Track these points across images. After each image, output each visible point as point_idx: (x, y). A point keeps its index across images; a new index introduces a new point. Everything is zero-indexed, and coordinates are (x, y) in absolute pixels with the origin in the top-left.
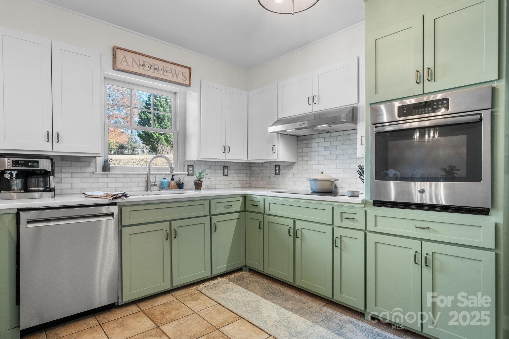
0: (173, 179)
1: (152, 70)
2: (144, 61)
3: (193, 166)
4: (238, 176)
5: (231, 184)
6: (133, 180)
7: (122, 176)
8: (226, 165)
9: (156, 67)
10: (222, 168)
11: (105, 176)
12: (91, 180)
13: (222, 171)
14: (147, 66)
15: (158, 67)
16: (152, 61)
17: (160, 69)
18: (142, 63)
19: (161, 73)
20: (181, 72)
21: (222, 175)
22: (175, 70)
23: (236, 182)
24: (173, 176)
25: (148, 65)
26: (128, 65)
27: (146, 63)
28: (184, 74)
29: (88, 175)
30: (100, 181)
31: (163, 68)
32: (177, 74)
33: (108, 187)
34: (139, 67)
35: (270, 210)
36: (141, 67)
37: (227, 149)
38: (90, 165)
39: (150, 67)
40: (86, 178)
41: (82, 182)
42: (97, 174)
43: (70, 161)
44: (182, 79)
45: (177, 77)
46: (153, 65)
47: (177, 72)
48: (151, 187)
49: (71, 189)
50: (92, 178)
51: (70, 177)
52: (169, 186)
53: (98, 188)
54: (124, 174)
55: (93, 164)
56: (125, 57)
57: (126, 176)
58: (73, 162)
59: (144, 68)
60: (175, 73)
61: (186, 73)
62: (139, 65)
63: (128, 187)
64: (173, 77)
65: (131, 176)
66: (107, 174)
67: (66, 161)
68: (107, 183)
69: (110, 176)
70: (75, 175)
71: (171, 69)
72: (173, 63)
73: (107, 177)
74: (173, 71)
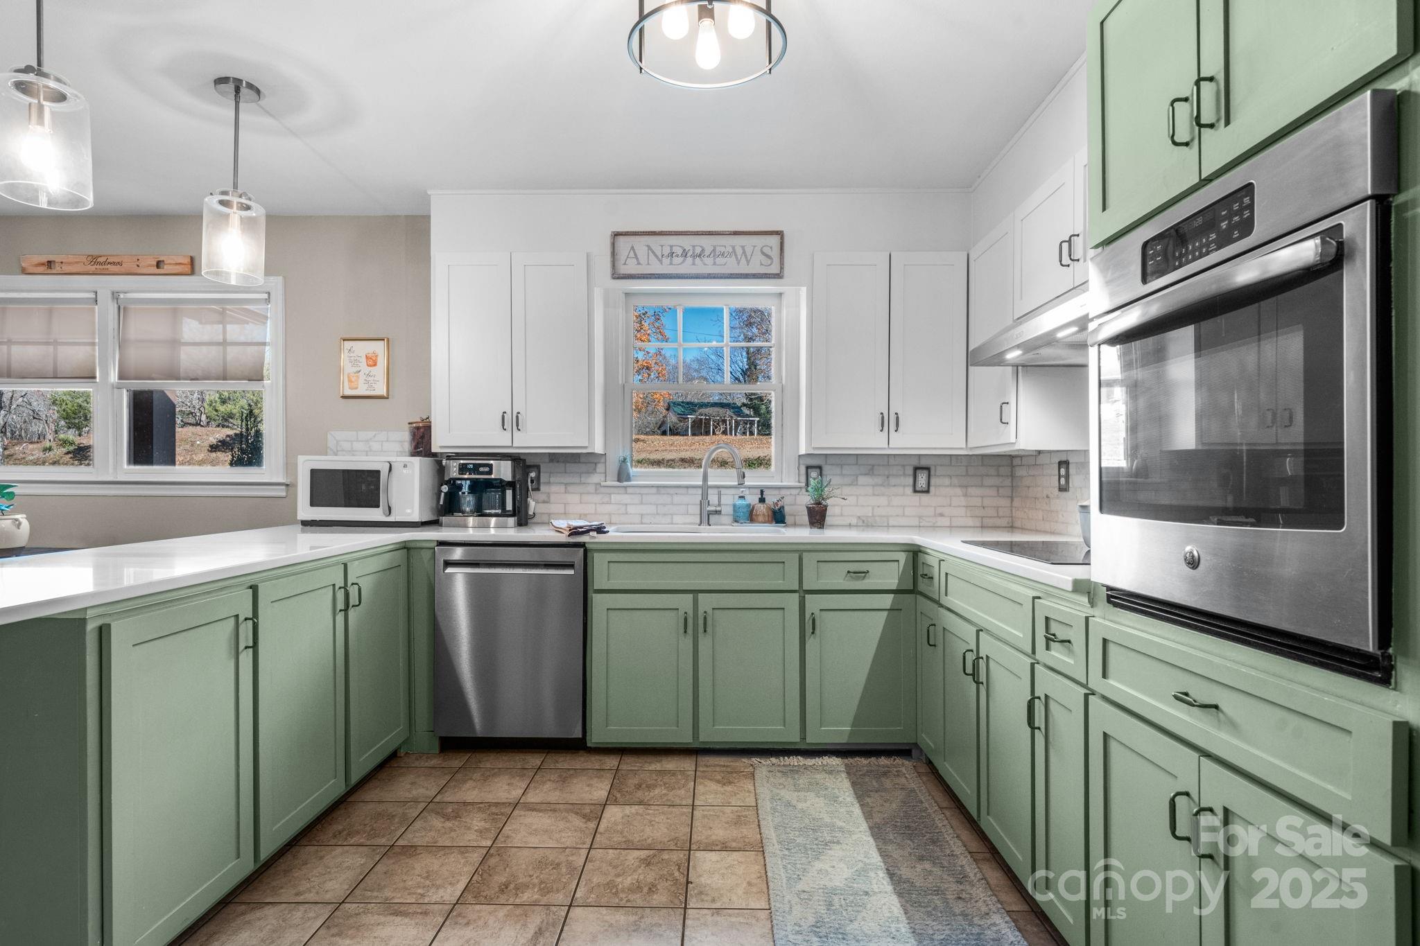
0: (762, 500)
1: (689, 260)
2: (671, 247)
3: (821, 467)
4: (965, 495)
5: (941, 515)
6: (677, 499)
7: (654, 490)
8: (924, 463)
9: (698, 250)
10: (910, 471)
11: (622, 490)
12: (597, 498)
13: (911, 480)
14: (677, 256)
15: (703, 250)
16: (686, 242)
17: (707, 253)
18: (667, 251)
19: (709, 261)
20: (758, 249)
21: (909, 490)
22: (743, 247)
23: (962, 511)
24: (762, 492)
25: (680, 251)
26: (639, 264)
27: (674, 249)
28: (766, 250)
29: (591, 488)
30: (613, 501)
31: (714, 250)
32: (749, 254)
33: (627, 514)
34: (661, 261)
35: (946, 595)
36: (666, 261)
37: (891, 422)
38: (595, 469)
39: (684, 254)
40: (589, 493)
41: (581, 503)
42: (607, 487)
43: (563, 462)
44: (761, 264)
45: (748, 262)
46: (691, 248)
47: (749, 250)
48: (708, 516)
49: (565, 514)
50: (598, 493)
51: (564, 491)
52: (751, 517)
53: (610, 514)
54: (658, 487)
55: (600, 468)
56: (632, 248)
57: (663, 491)
58: (568, 465)
59: (671, 260)
60: (744, 252)
61: (771, 248)
62: (660, 257)
63: (665, 515)
64: (738, 263)
65: (672, 491)
66: (626, 487)
67: (558, 462)
68: (626, 504)
69: (629, 490)
70: (570, 488)
71: (733, 248)
72: (736, 233)
73: (626, 493)
74: (739, 251)
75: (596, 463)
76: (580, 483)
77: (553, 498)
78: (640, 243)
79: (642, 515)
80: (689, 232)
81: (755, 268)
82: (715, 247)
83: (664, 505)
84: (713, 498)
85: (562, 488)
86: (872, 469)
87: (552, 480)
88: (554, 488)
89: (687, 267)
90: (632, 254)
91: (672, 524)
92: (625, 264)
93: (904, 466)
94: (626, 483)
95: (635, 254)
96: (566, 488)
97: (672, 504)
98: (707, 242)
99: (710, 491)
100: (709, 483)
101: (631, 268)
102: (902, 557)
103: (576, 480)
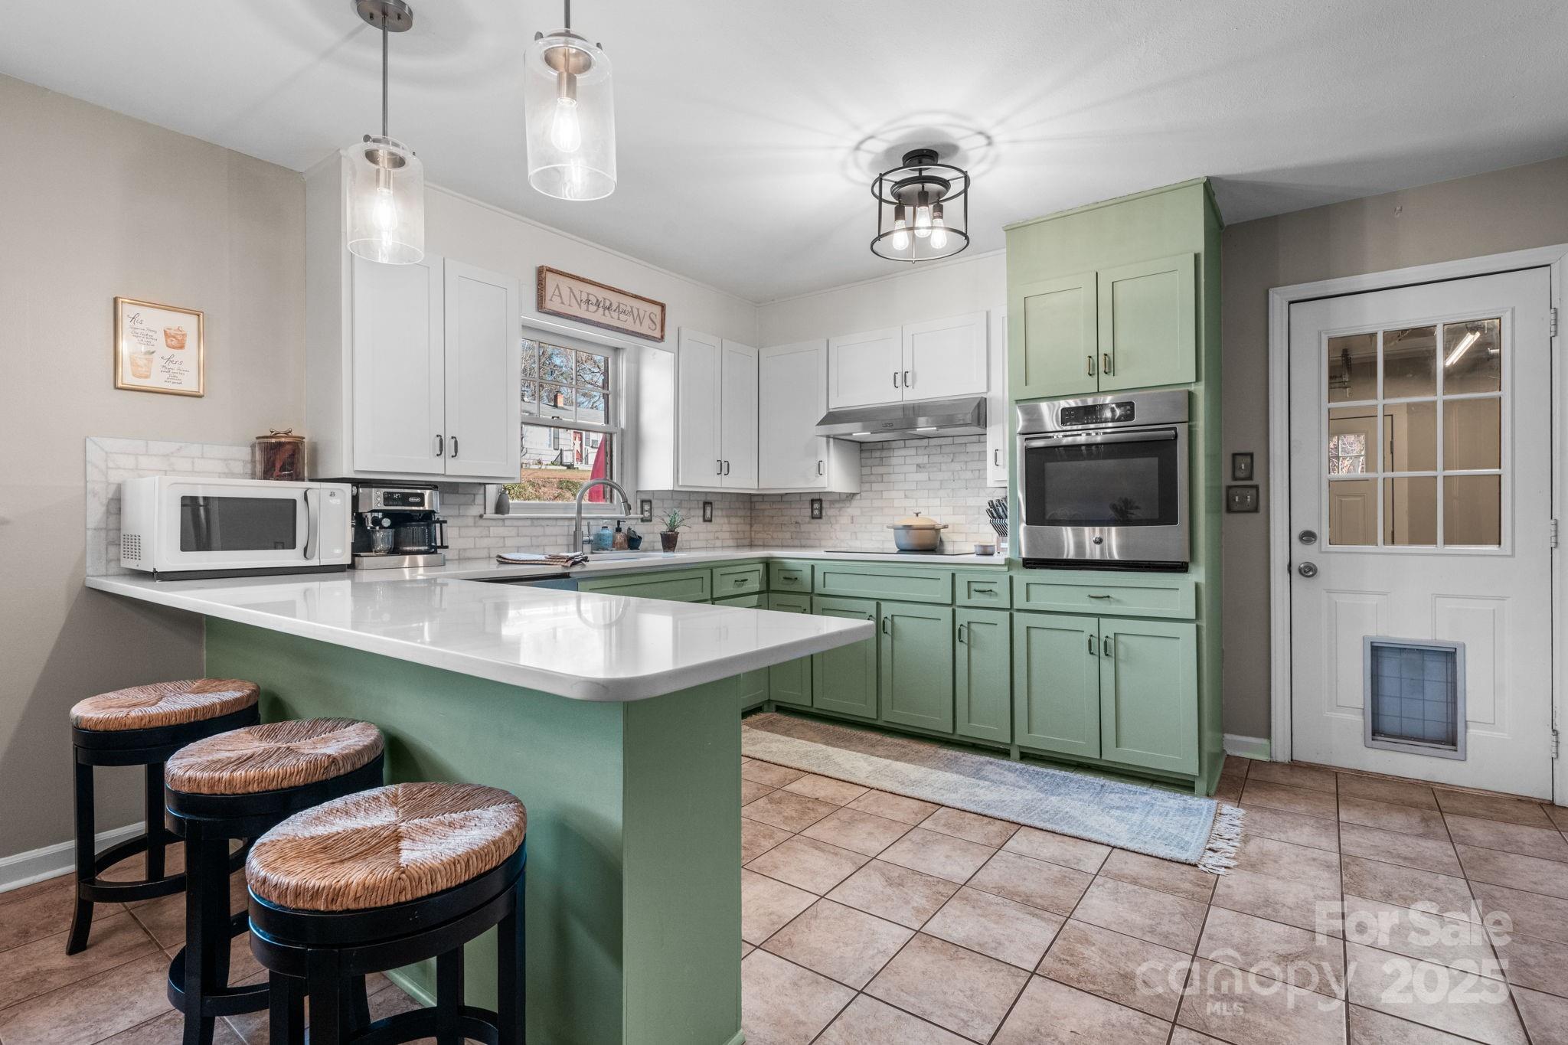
0: (619, 530)
1: (601, 310)
2: (588, 294)
3: (650, 502)
4: (729, 523)
5: (718, 538)
6: (549, 531)
7: (529, 523)
8: (709, 499)
9: (607, 304)
10: (701, 505)
11: (501, 523)
12: (475, 532)
13: (701, 513)
14: (592, 304)
15: (611, 304)
16: (601, 294)
17: (614, 307)
18: (584, 298)
19: (615, 315)
20: (648, 314)
21: (701, 519)
22: (638, 309)
23: (727, 535)
24: (619, 522)
25: (594, 301)
26: (562, 303)
27: (591, 297)
28: (653, 316)
29: (470, 521)
30: (492, 534)
31: (619, 306)
32: (642, 316)
33: (504, 547)
34: (580, 305)
35: (824, 587)
36: (584, 306)
37: (724, 468)
38: (474, 500)
39: (597, 304)
40: (467, 526)
42: (487, 519)
44: (649, 327)
45: (642, 323)
46: (603, 300)
47: (642, 313)
48: (581, 545)
50: (477, 527)
52: (615, 545)
54: (532, 519)
55: (479, 499)
56: (557, 286)
57: (535, 522)
59: (588, 307)
60: (639, 314)
61: (657, 316)
62: (580, 301)
64: (635, 323)
66: (503, 520)
68: (504, 537)
69: (507, 523)
71: (632, 308)
72: (636, 297)
73: (505, 526)
74: (635, 312)
75: (474, 495)
76: (459, 516)
78: (562, 283)
79: (518, 547)
81: (645, 330)
82: (619, 304)
83: (538, 537)
86: (680, 503)
89: (600, 317)
90: (557, 293)
92: (551, 300)
93: (698, 501)
94: (505, 516)
95: (561, 294)
97: (544, 536)
98: (613, 297)
100: (583, 515)
102: (761, 567)
103: (455, 512)
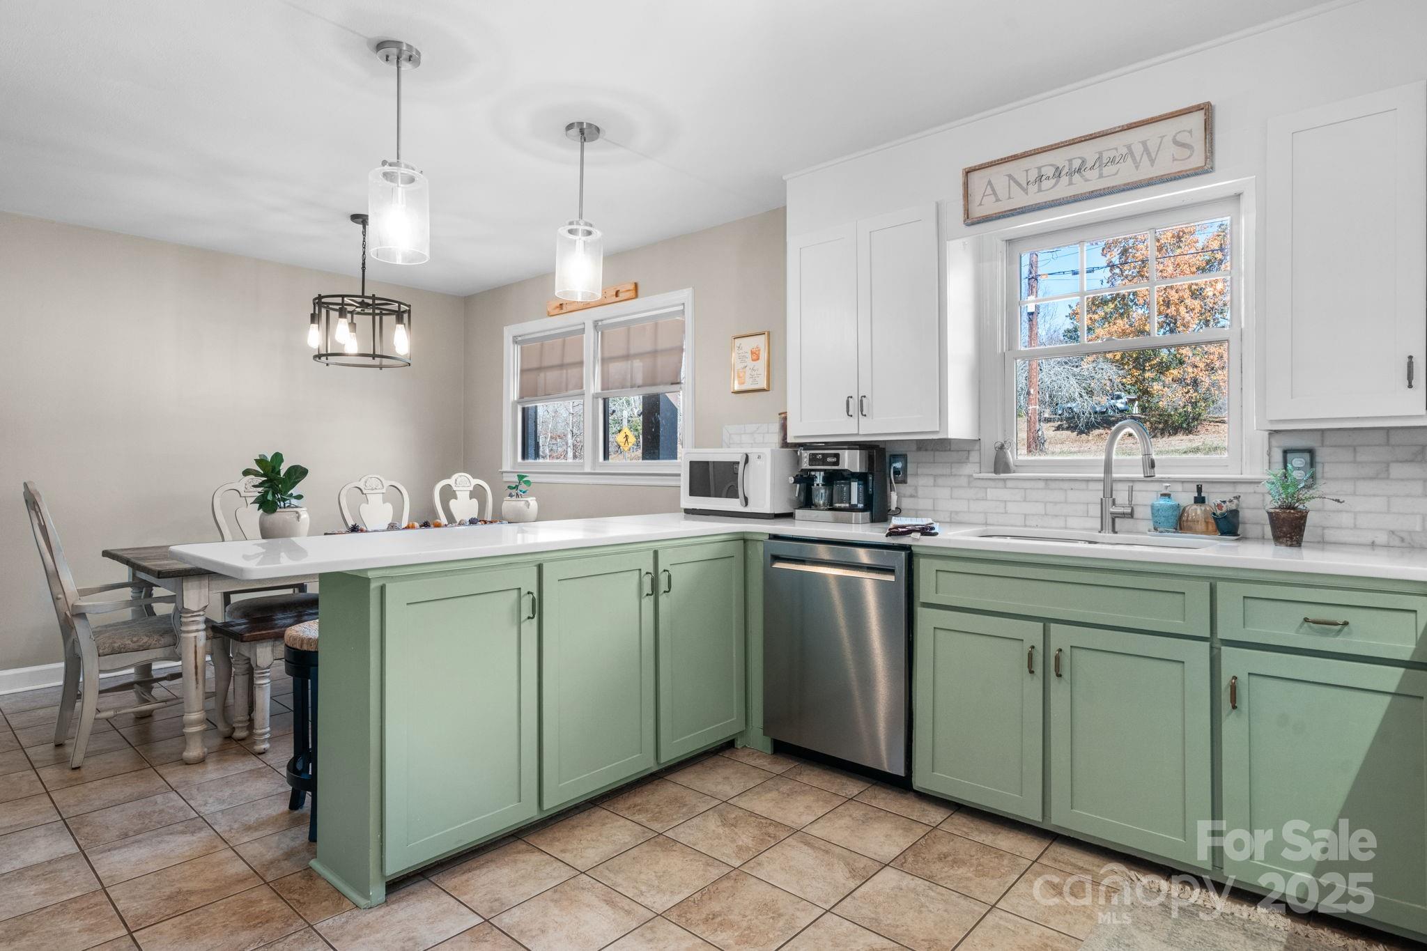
0: (1200, 500)
1: (1065, 179)
2: (1039, 168)
3: (1311, 452)
6: (1072, 496)
7: (1041, 484)
9: (1077, 164)
11: (1001, 484)
14: (1048, 178)
15: (1084, 162)
16: (1059, 157)
17: (1090, 165)
18: (1033, 175)
19: (1093, 174)
22: (1144, 143)
24: (1199, 489)
25: (1051, 172)
26: (998, 200)
27: (1044, 171)
28: (1181, 137)
29: (964, 481)
30: (989, 497)
31: (1100, 157)
32: (1153, 150)
33: (1006, 513)
34: (1025, 191)
36: (1033, 188)
38: (968, 458)
39: (1057, 174)
40: (961, 487)
41: (951, 498)
42: (982, 479)
43: (932, 450)
44: (1174, 160)
45: (1152, 161)
46: (1067, 164)
47: (1152, 147)
48: (1114, 519)
49: (934, 510)
50: (972, 487)
51: (932, 484)
52: (1180, 522)
53: (985, 513)
54: (1046, 480)
55: (974, 456)
56: (990, 183)
57: (1053, 485)
58: (937, 453)
59: (1040, 186)
60: (1146, 150)
61: (1190, 132)
62: (1025, 185)
63: (1056, 516)
64: (1137, 167)
65: (1066, 485)
66: (1004, 480)
67: (926, 450)
68: (1005, 501)
69: (1009, 484)
70: (940, 481)
71: (1129, 147)
72: (1131, 127)
73: (1006, 488)
74: (1138, 149)
75: (969, 451)
76: (951, 475)
77: (920, 492)
78: (998, 176)
79: (1025, 515)
80: (1062, 143)
81: (1165, 166)
82: (1101, 154)
83: (1056, 503)
84: (1121, 496)
85: (930, 481)
87: (920, 471)
88: (922, 481)
89: (1063, 189)
90: (989, 191)
91: (1066, 528)
92: (980, 204)
94: (1003, 476)
95: (993, 190)
96: (935, 481)
97: (1066, 502)
98: (1088, 151)
99: (1117, 486)
100: (1115, 475)
101: (990, 207)
103: (947, 471)
